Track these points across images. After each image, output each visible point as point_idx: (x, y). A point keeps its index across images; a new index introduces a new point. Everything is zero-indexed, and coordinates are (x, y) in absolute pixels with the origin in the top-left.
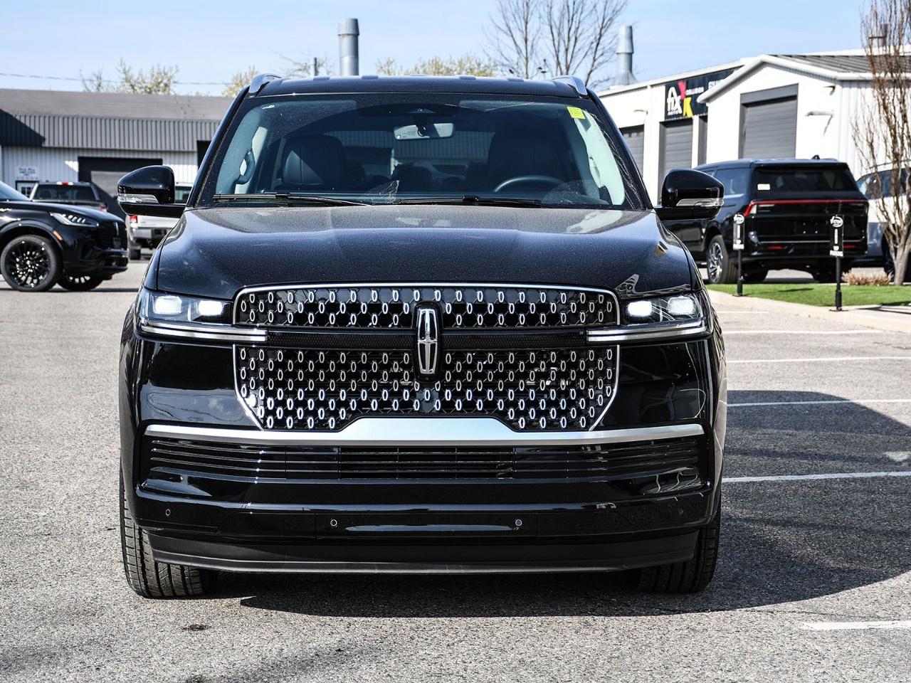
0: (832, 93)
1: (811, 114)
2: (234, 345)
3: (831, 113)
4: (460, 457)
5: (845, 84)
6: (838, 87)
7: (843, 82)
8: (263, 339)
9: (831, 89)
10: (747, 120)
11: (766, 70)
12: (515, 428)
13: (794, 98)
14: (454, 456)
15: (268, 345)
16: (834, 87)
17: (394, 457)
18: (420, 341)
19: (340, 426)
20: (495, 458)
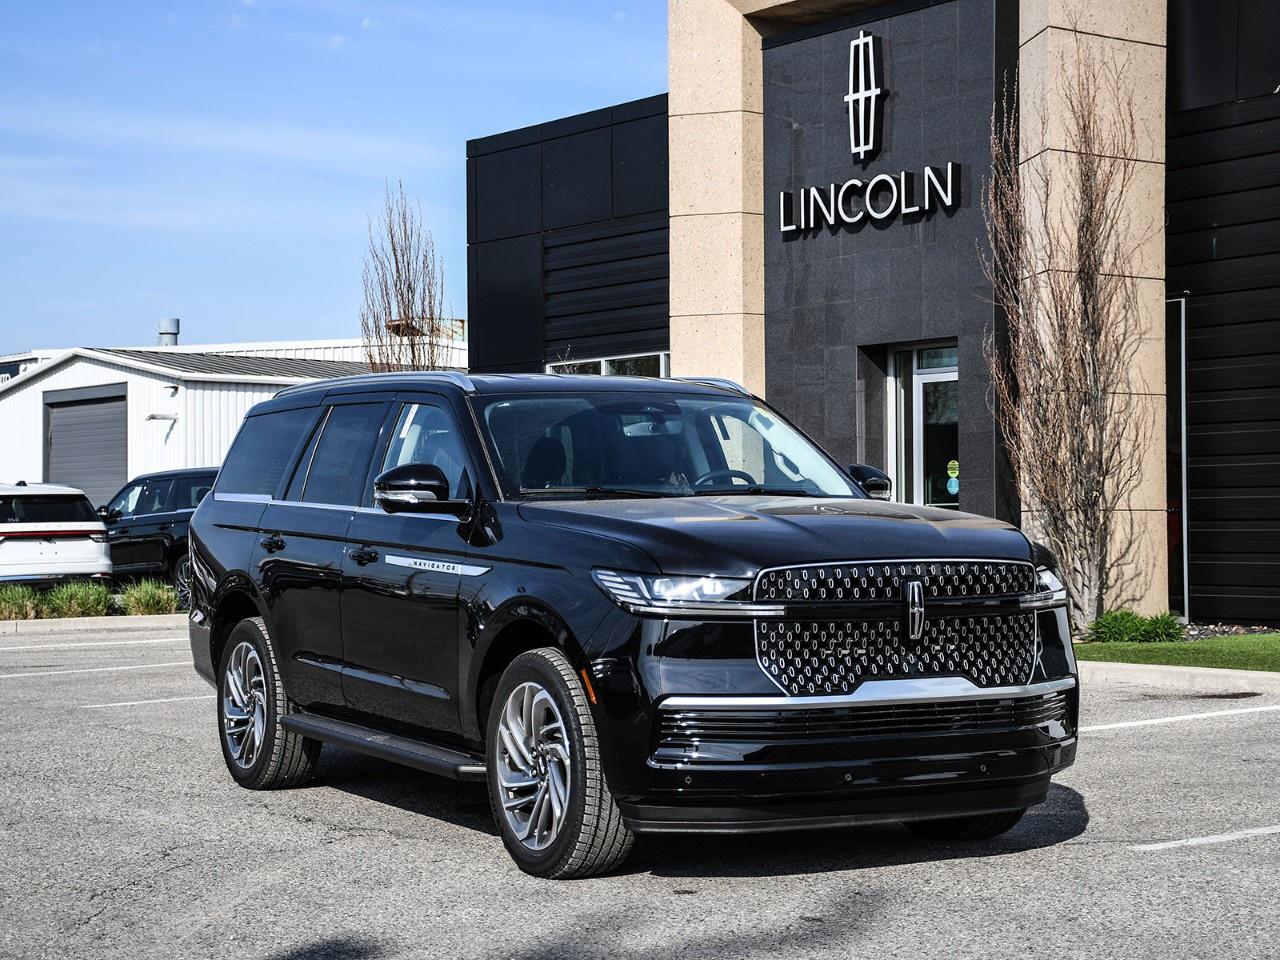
0: (173, 395)
1: (153, 417)
2: (755, 621)
3: (175, 417)
4: (941, 713)
5: (189, 385)
6: (182, 389)
7: (188, 383)
8: (783, 613)
9: (173, 390)
10: (52, 423)
11: (79, 366)
12: (980, 685)
13: (123, 398)
14: (935, 712)
15: (787, 618)
16: (176, 389)
17: (891, 715)
18: (911, 610)
19: (852, 689)
20: (951, 712)
